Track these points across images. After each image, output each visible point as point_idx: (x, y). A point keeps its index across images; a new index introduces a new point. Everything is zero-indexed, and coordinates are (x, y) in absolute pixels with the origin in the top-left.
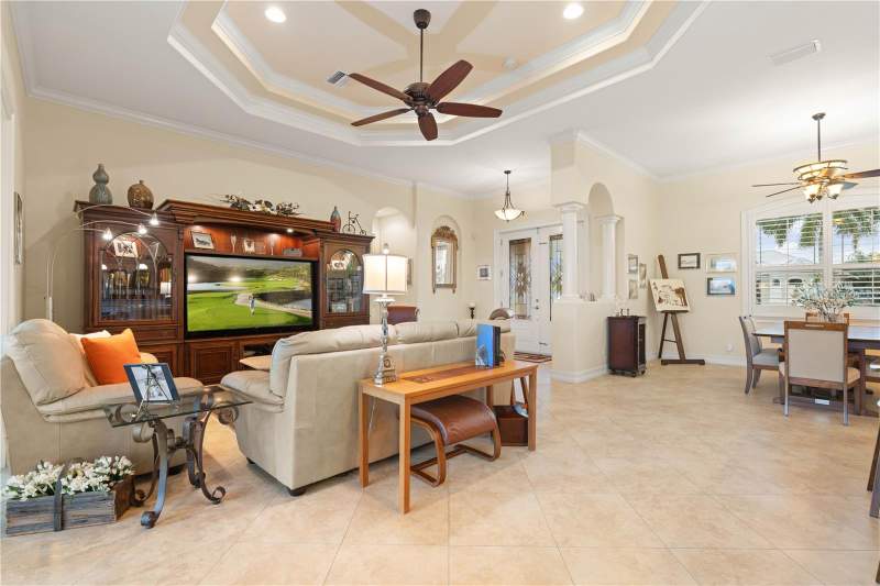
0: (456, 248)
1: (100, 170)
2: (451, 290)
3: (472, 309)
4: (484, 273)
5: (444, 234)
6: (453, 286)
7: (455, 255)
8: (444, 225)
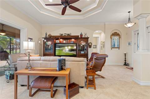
0: (120, 37)
1: (46, 33)
2: (118, 49)
3: (125, 54)
4: (129, 44)
5: (115, 34)
6: (119, 48)
7: (119, 39)
8: (115, 32)
